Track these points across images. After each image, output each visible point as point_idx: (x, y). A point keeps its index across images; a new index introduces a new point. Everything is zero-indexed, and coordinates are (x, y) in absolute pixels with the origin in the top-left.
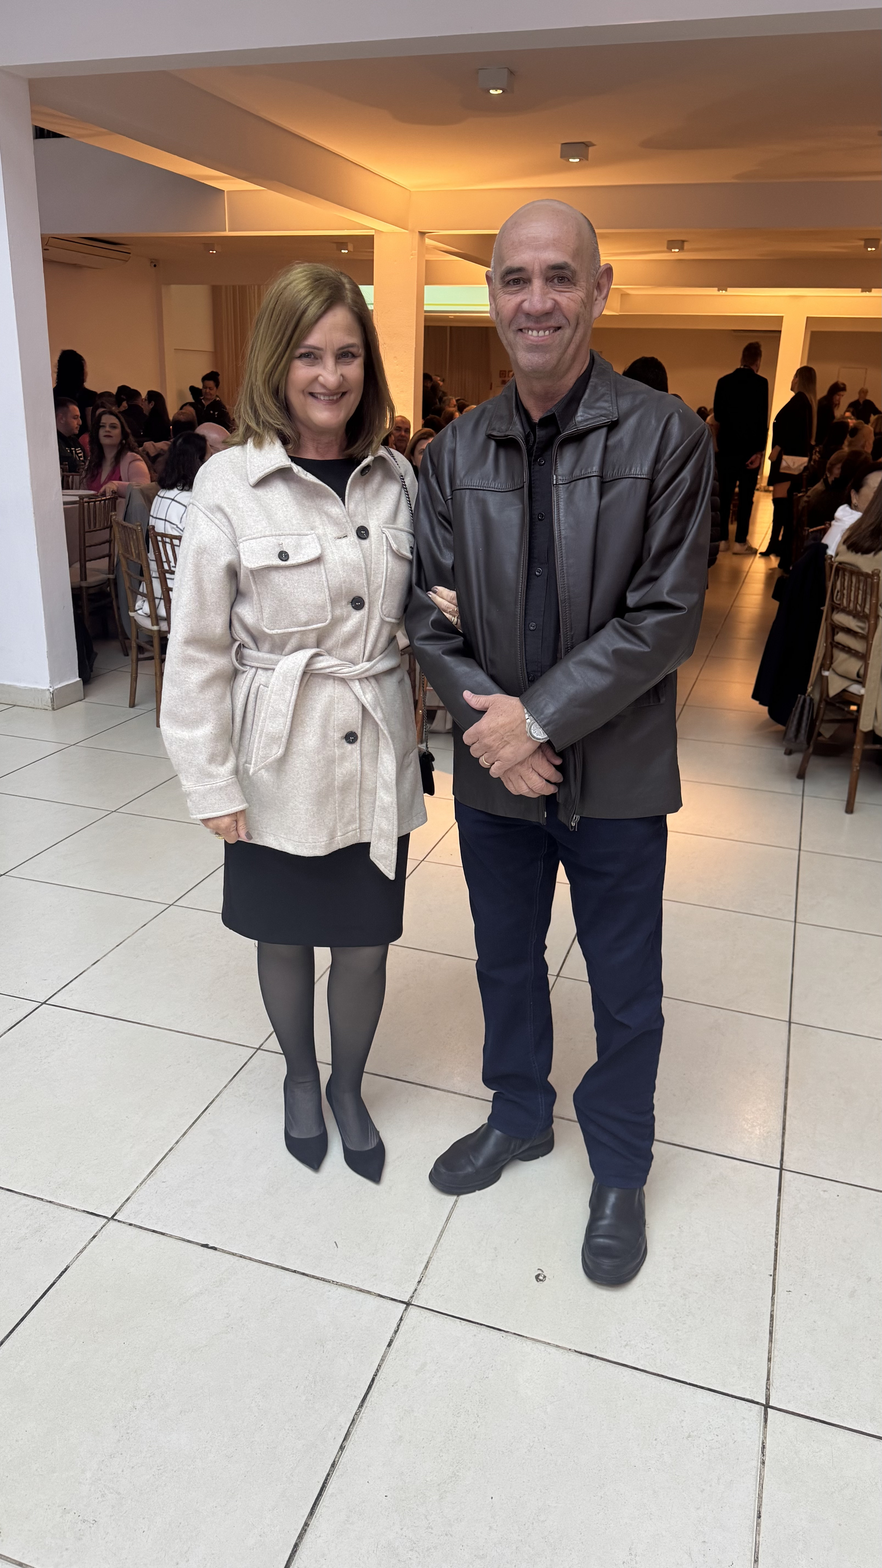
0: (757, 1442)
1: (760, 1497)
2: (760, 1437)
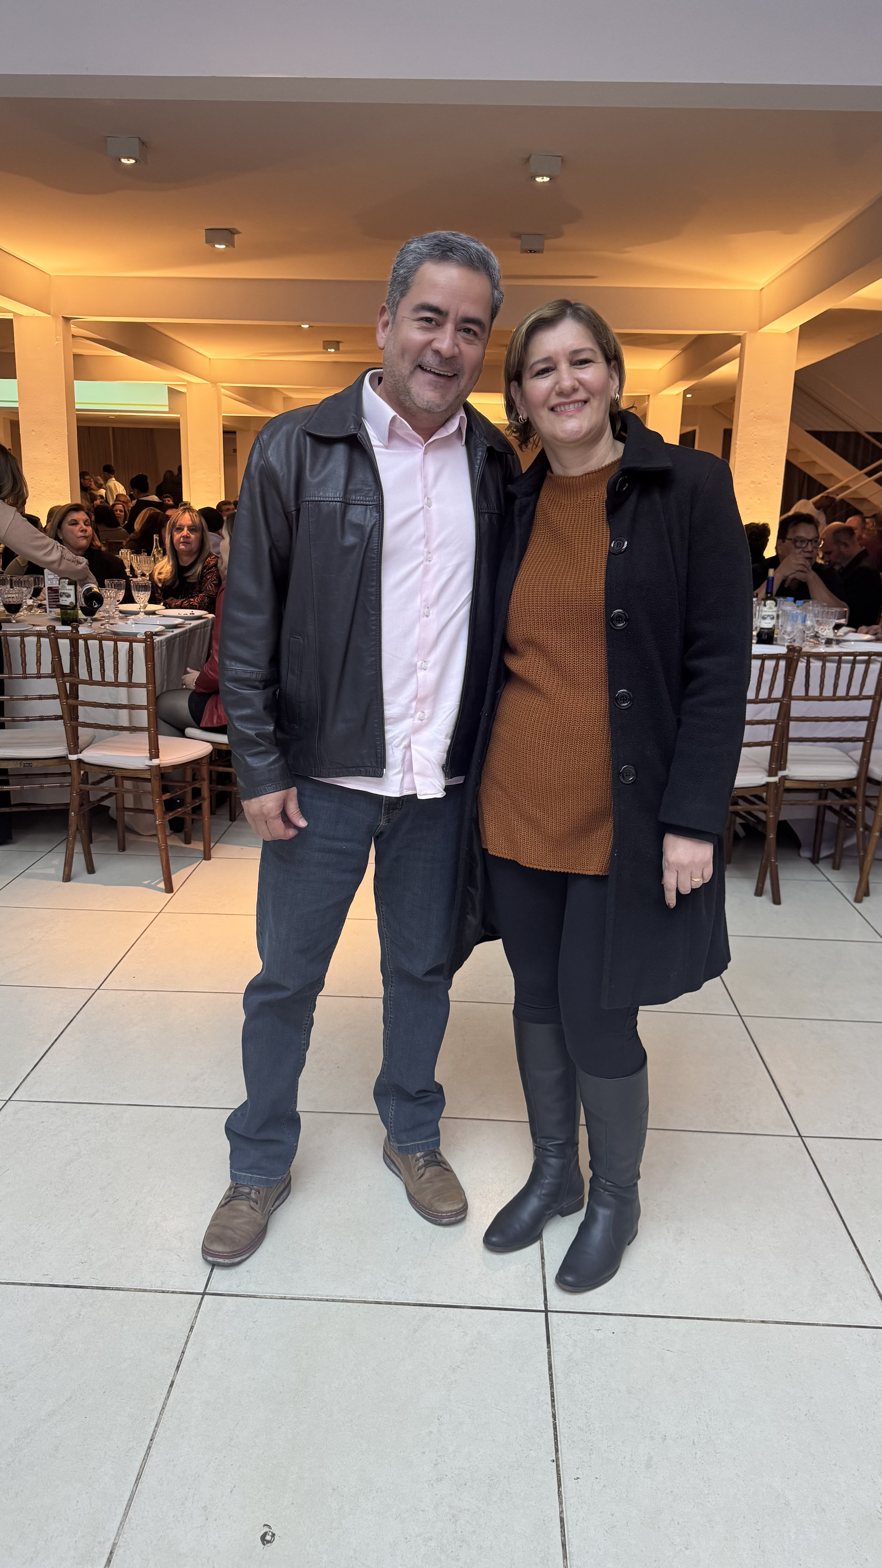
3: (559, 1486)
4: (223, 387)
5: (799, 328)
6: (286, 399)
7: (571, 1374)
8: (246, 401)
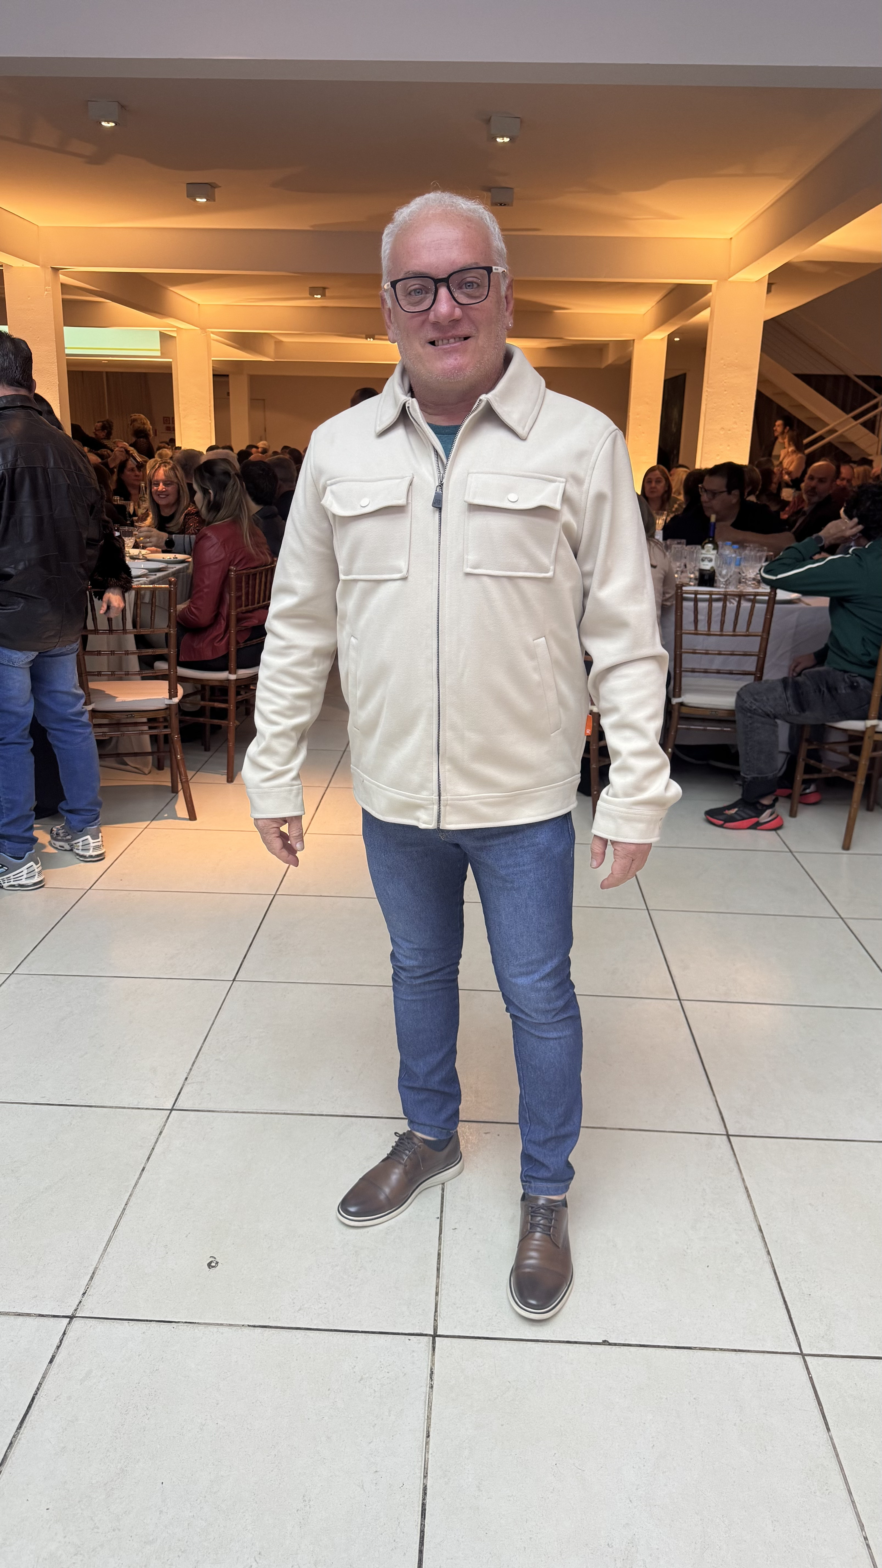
0: (426, 1370)
1: (429, 1418)
2: (428, 1365)
3: (441, 1233)
4: (213, 333)
5: (767, 277)
6: (279, 343)
8: (237, 345)
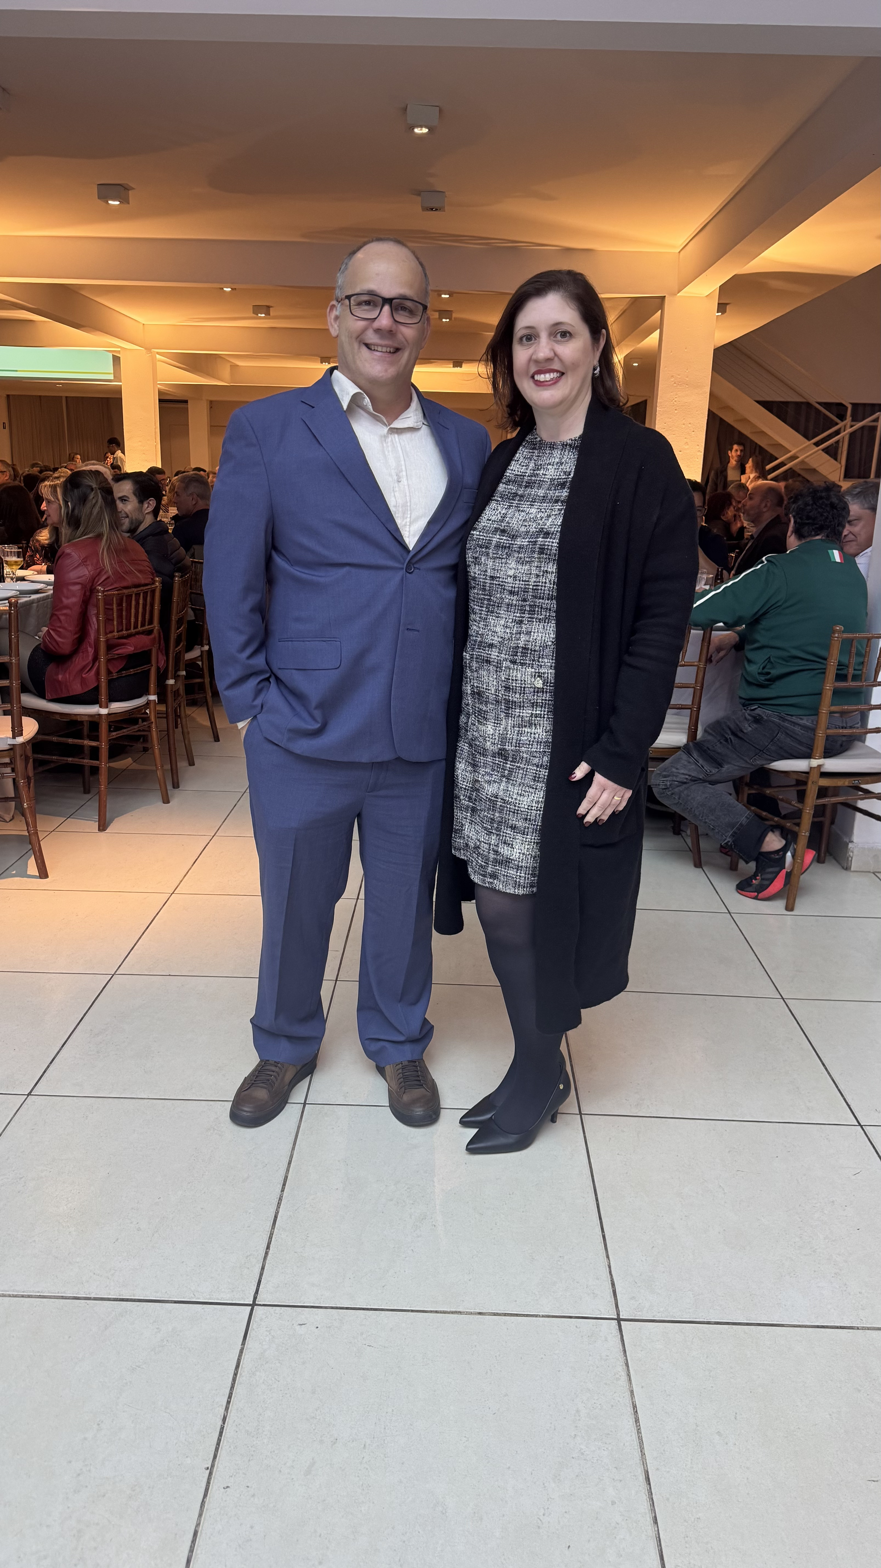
3: (205, 1495)
4: (158, 353)
5: (718, 289)
7: (258, 1373)
8: (186, 368)
